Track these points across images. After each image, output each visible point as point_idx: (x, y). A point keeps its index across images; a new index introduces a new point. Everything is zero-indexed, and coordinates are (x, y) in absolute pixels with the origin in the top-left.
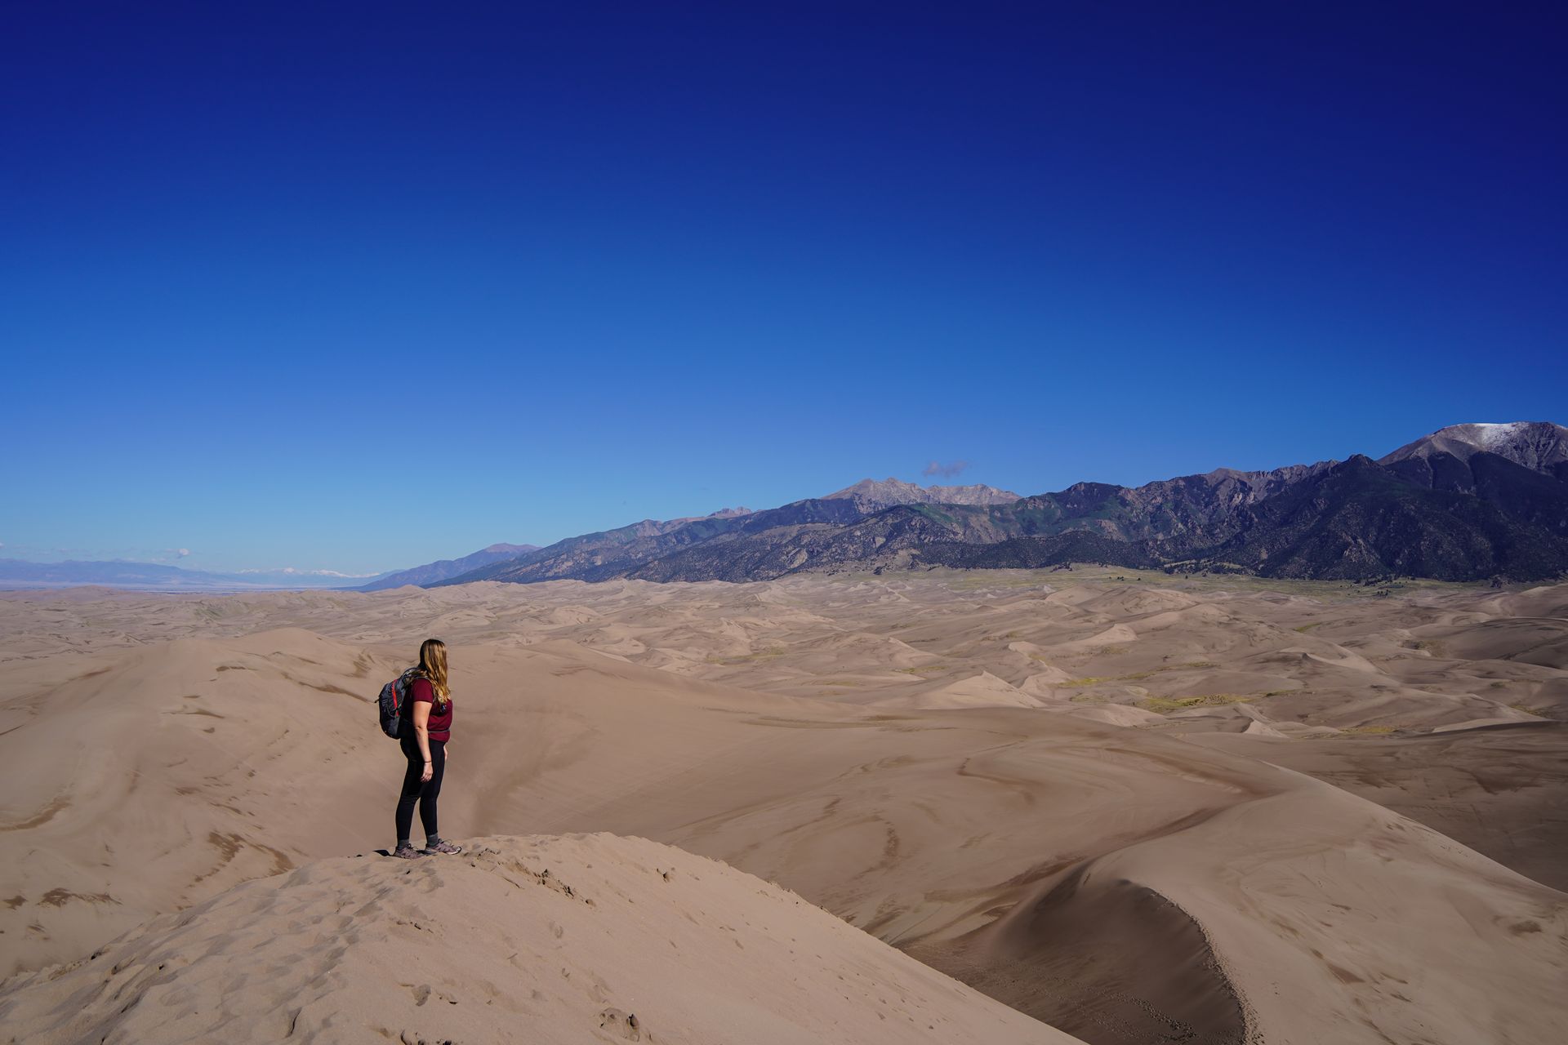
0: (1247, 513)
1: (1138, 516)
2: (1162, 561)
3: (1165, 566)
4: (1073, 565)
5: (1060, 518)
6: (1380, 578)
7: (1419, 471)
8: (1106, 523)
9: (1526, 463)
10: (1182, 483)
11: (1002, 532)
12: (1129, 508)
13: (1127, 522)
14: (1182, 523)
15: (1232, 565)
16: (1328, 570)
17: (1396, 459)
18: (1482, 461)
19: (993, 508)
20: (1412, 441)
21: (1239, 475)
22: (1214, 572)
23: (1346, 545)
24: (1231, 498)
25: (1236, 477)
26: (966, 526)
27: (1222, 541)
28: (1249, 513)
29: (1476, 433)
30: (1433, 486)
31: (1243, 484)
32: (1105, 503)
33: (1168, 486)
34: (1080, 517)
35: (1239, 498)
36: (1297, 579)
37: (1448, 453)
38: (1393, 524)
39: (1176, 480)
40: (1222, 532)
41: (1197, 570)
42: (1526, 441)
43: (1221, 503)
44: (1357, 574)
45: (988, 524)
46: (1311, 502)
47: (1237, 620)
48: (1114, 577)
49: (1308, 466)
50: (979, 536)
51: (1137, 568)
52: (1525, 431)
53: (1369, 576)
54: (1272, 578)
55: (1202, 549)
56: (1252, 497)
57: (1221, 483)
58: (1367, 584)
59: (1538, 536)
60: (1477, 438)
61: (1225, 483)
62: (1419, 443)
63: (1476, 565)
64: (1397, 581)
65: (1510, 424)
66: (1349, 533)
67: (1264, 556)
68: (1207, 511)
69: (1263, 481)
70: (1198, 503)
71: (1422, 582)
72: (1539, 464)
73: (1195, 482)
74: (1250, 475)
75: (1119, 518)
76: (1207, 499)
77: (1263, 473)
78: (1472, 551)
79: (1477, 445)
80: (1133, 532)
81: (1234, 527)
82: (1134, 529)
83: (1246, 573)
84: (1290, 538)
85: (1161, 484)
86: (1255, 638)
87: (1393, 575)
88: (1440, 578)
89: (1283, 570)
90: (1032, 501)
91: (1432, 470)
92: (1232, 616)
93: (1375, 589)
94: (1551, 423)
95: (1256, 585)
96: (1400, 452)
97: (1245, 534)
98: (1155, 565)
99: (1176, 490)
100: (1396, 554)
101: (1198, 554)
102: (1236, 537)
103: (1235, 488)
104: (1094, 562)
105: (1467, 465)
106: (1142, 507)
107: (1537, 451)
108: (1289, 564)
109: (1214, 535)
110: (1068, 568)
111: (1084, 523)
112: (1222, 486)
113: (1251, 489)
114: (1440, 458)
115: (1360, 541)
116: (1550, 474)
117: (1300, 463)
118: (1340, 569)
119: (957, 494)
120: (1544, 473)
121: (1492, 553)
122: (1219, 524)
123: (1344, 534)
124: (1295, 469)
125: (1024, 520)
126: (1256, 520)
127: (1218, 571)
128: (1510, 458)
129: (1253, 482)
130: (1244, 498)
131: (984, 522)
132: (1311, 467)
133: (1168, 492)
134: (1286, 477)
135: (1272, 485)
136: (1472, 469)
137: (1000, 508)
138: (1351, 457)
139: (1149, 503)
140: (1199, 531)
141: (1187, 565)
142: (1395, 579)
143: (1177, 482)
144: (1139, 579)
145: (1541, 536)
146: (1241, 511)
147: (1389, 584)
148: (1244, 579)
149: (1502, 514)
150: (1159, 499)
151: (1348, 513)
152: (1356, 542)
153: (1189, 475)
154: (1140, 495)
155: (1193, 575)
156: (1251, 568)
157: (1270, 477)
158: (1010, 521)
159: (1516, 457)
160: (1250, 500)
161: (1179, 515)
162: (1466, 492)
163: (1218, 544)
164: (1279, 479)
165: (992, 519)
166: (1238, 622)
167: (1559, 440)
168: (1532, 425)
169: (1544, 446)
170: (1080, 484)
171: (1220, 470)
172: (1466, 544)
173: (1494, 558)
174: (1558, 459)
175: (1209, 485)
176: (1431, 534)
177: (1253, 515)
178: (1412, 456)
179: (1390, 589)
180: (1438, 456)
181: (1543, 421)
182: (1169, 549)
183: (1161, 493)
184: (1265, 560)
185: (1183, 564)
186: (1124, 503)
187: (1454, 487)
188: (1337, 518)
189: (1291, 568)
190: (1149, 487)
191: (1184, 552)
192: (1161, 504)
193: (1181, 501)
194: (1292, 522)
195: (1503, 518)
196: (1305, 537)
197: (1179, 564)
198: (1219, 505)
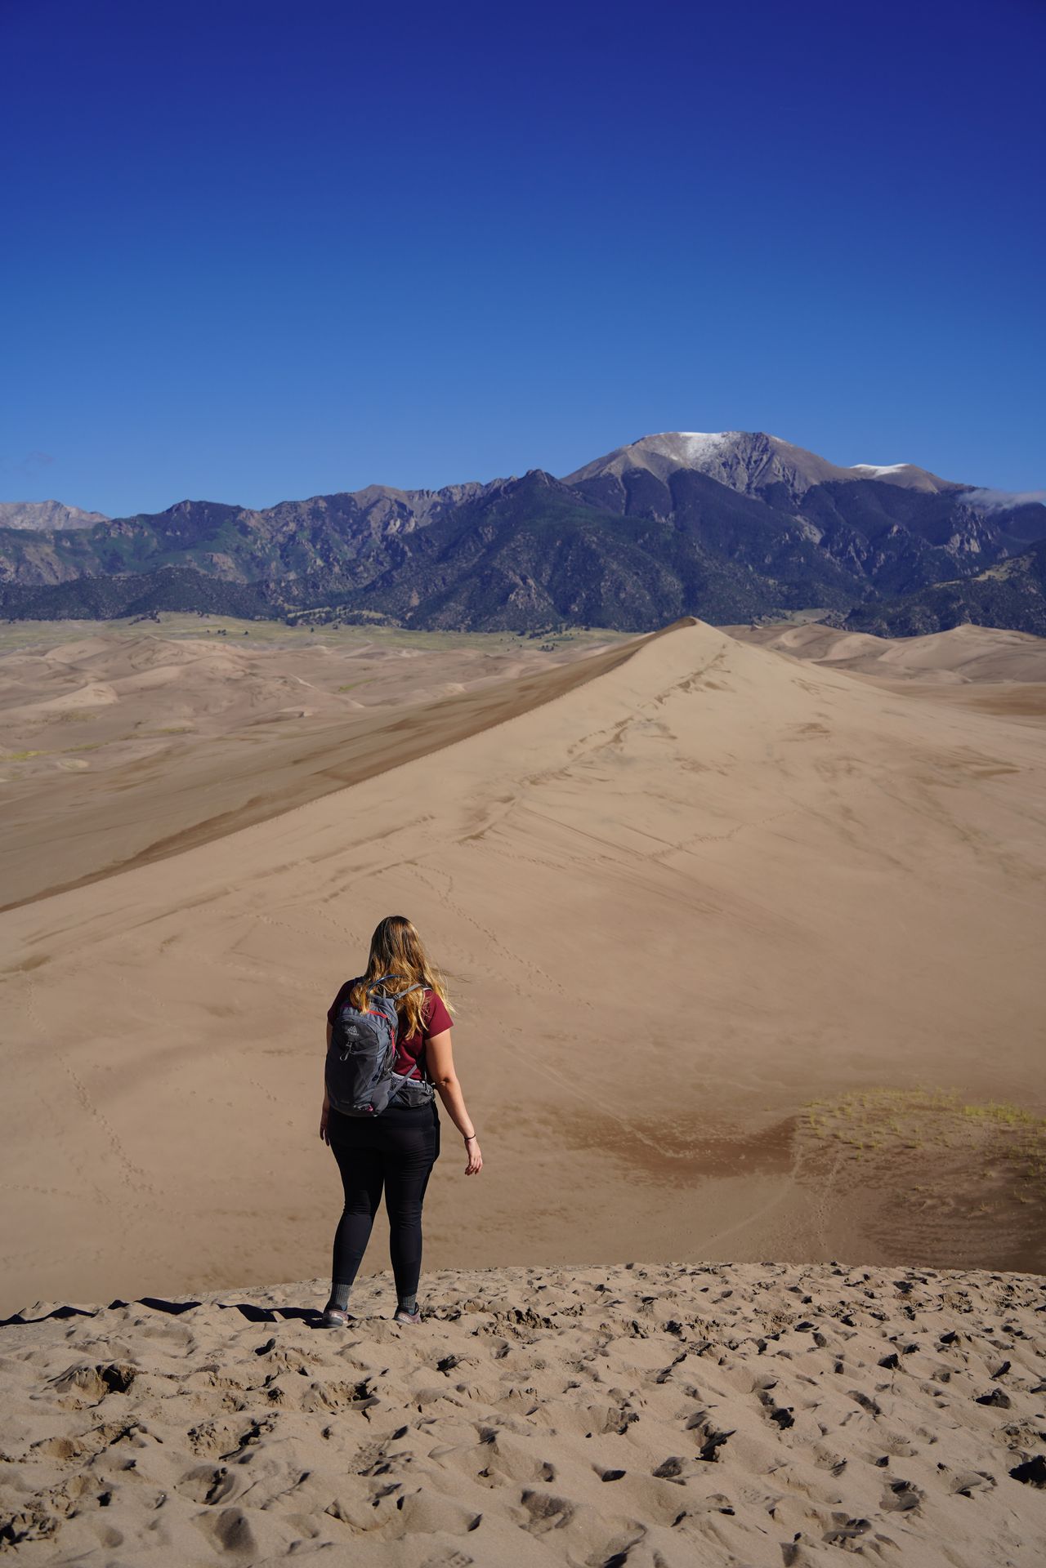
0: (398, 545)
1: (263, 548)
2: (286, 609)
3: (289, 615)
4: (161, 615)
5: (156, 551)
6: (548, 628)
7: (610, 492)
8: (219, 558)
9: (734, 485)
10: (322, 504)
11: (73, 569)
12: (251, 537)
13: (249, 556)
14: (322, 558)
15: (373, 614)
16: (488, 619)
17: (585, 477)
18: (684, 481)
19: (59, 535)
20: (604, 453)
21: (396, 494)
22: (350, 623)
23: (513, 587)
24: (386, 525)
25: (393, 497)
26: (20, 560)
27: (366, 582)
28: (401, 545)
29: (679, 445)
30: (626, 513)
31: (402, 506)
32: (218, 530)
33: (305, 508)
34: (184, 549)
35: (394, 527)
36: (451, 632)
37: (645, 470)
38: (571, 560)
39: (315, 500)
40: (367, 570)
41: (328, 620)
42: (736, 456)
43: (373, 532)
44: (525, 625)
45: (53, 558)
46: (476, 532)
48: (213, 630)
49: (484, 484)
50: (39, 575)
51: (252, 619)
52: (736, 444)
53: (538, 626)
54: (420, 630)
55: (340, 594)
56: (413, 524)
57: (374, 504)
58: (531, 637)
59: (736, 575)
60: (682, 451)
61: (379, 505)
62: (613, 456)
63: (663, 611)
64: (568, 632)
65: (720, 434)
66: (518, 572)
67: (415, 601)
68: (355, 542)
69: (428, 502)
70: (343, 532)
71: (597, 633)
72: (749, 486)
73: (339, 503)
74: (410, 495)
75: (238, 550)
76: (355, 527)
77: (428, 492)
78: (659, 594)
79: (682, 461)
80: (256, 571)
81: (381, 564)
82: (257, 566)
83: (390, 624)
84: (449, 579)
85: (294, 506)
87: (564, 625)
88: (620, 627)
89: (435, 620)
90: (117, 526)
91: (625, 492)
93: (540, 642)
94: (766, 434)
95: (398, 640)
96: (590, 468)
97: (394, 573)
98: (277, 614)
99: (315, 513)
100: (572, 598)
101: (334, 599)
102: (382, 577)
103: (391, 511)
104: (192, 610)
105: (667, 485)
106: (269, 536)
107: (748, 469)
108: (442, 612)
109: (356, 574)
110: (154, 618)
111: (188, 557)
112: (375, 510)
113: (411, 513)
114: (636, 476)
115: (531, 582)
116: (760, 499)
117: (474, 480)
118: (503, 618)
119: (17, 514)
120: (754, 497)
121: (682, 596)
122: (363, 560)
123: (511, 573)
124: (468, 487)
125: (105, 552)
126: (410, 554)
127: (353, 621)
128: (717, 478)
129: (415, 505)
130: (402, 526)
131: (47, 555)
132: (487, 486)
133: (305, 517)
134: (456, 498)
135: (439, 509)
136: (672, 491)
137: (69, 535)
138: (527, 473)
139: (279, 531)
140: (336, 569)
141: (315, 614)
142: (566, 630)
143: (316, 503)
144: (246, 633)
145: (739, 575)
146: (391, 545)
147: (557, 636)
148: (383, 632)
149: (697, 548)
150: (293, 526)
151: (518, 547)
152: (525, 583)
153: (333, 494)
154: (268, 519)
155: (321, 628)
156: (397, 617)
157: (436, 498)
158: (84, 553)
159: (722, 477)
160: (410, 528)
161: (318, 547)
162: (663, 520)
163: (360, 586)
164: (447, 501)
165: (58, 549)
167: (772, 455)
168: (745, 436)
169: (755, 462)
170: (185, 502)
171: (372, 487)
172: (653, 586)
173: (684, 602)
174: (770, 480)
175: (359, 507)
176: (613, 572)
177: (407, 548)
178: (604, 473)
179: (556, 643)
180: (634, 474)
181: (757, 431)
182: (297, 593)
183: (295, 517)
184: (416, 607)
185: (310, 614)
186: (244, 530)
187: (649, 514)
188: (504, 552)
189: (444, 617)
190: (279, 508)
191: (316, 596)
192: (295, 532)
193: (320, 528)
194: (452, 557)
195: (698, 554)
196: (464, 577)
197: (306, 612)
198: (370, 534)
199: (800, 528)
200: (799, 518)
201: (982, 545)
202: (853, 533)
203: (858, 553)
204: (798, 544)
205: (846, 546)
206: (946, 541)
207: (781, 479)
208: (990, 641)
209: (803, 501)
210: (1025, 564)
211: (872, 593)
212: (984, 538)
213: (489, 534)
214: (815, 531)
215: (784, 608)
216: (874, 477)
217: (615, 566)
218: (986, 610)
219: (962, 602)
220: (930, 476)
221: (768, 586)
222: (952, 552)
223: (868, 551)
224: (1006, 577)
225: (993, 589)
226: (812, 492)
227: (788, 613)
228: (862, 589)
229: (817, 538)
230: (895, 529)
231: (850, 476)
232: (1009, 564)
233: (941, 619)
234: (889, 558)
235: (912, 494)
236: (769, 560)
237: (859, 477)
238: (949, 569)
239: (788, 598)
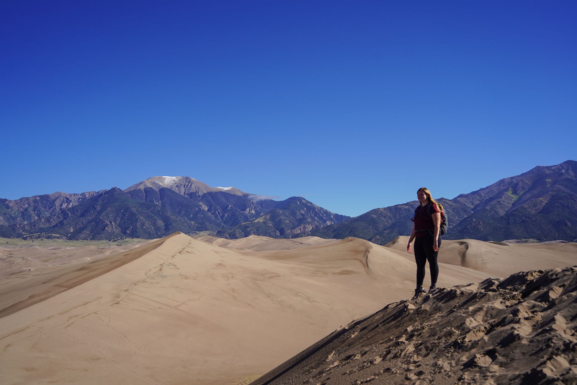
0: (66, 212)
1: (15, 213)
2: (23, 234)
3: (24, 236)
6: (119, 239)
7: (140, 195)
9: (180, 192)
10: (38, 198)
12: (10, 210)
13: (9, 216)
14: (37, 216)
15: (56, 235)
16: (98, 236)
17: (131, 190)
18: (164, 191)
20: (138, 182)
21: (65, 195)
22: (47, 238)
23: (107, 225)
24: (61, 205)
27: (53, 224)
28: (67, 212)
29: (162, 180)
30: (145, 201)
31: (67, 199)
33: (31, 199)
35: (64, 206)
36: (84, 240)
37: (151, 188)
38: (127, 216)
39: (35, 197)
40: (54, 220)
41: (39, 237)
42: (180, 184)
43: (57, 207)
44: (111, 237)
46: (94, 207)
47: (11, 257)
49: (97, 192)
51: (9, 238)
52: (181, 180)
53: (115, 238)
54: (73, 240)
55: (44, 228)
56: (71, 205)
57: (57, 198)
58: (113, 241)
59: (181, 220)
60: (163, 182)
61: (59, 198)
62: (141, 183)
63: (158, 233)
64: (126, 240)
65: (175, 177)
66: (109, 220)
67: (72, 230)
68: (50, 211)
69: (77, 198)
70: (45, 208)
71: (136, 240)
72: (185, 193)
73: (44, 198)
74: (71, 195)
75: (5, 214)
76: (50, 206)
77: (77, 194)
78: (156, 227)
79: (163, 185)
80: (12, 221)
81: (60, 218)
82: (12, 219)
83: (62, 238)
84: (84, 223)
85: (27, 199)
86: (13, 264)
87: (124, 237)
88: (144, 238)
89: (79, 237)
91: (145, 194)
92: (9, 256)
93: (116, 243)
94: (190, 177)
95: (65, 243)
96: (133, 187)
97: (64, 221)
98: (19, 236)
99: (35, 201)
100: (127, 229)
101: (41, 230)
102: (60, 222)
103: (63, 200)
105: (158, 192)
106: (17, 209)
107: (184, 188)
108: (81, 234)
109: (50, 222)
112: (57, 200)
113: (71, 201)
114: (148, 190)
115: (113, 223)
116: (188, 197)
117: (93, 190)
118: (103, 235)
120: (186, 196)
121: (164, 227)
122: (53, 217)
123: (106, 221)
124: (91, 193)
126: (70, 215)
127: (48, 238)
128: (174, 190)
129: (72, 198)
130: (67, 205)
132: (98, 192)
133: (31, 202)
134: (87, 196)
135: (81, 200)
136: (160, 194)
138: (112, 188)
139: (21, 207)
140: (43, 220)
141: (34, 235)
142: (125, 239)
143: (35, 198)
144: (7, 243)
145: (182, 220)
146: (63, 211)
147: (122, 241)
148: (60, 241)
149: (169, 212)
150: (26, 206)
151: (109, 212)
152: (111, 224)
153: (42, 195)
154: (17, 203)
155: (36, 240)
156: (65, 236)
157: (80, 196)
159: (176, 190)
160: (70, 206)
161: (36, 213)
162: (157, 203)
163: (52, 226)
164: (84, 197)
166: (11, 258)
167: (192, 184)
168: (183, 178)
169: (187, 186)
171: (57, 192)
172: (154, 224)
173: (164, 229)
174: (192, 191)
175: (51, 199)
176: (141, 220)
177: (69, 213)
178: (138, 188)
179: (122, 243)
180: (147, 189)
181: (187, 176)
182: (27, 228)
183: (27, 203)
184: (72, 232)
185: (32, 235)
186: (8, 207)
187: (153, 202)
188: (104, 214)
189: (82, 236)
190: (21, 200)
191: (35, 229)
192: (27, 208)
193: (37, 206)
194: (85, 215)
195: (169, 214)
196: (90, 222)
197: (30, 235)
198: (56, 208)
199: (201, 206)
200: (200, 203)
201: (255, 211)
202: (217, 208)
203: (219, 213)
204: (200, 211)
205: (215, 212)
206: (245, 210)
207: (195, 191)
208: (260, 240)
209: (202, 198)
210: (268, 217)
211: (224, 226)
212: (256, 209)
213: (98, 208)
214: (206, 207)
215: (197, 231)
216: (223, 191)
217: (142, 218)
218: (258, 231)
219: (250, 228)
220: (239, 191)
221: (191, 224)
222: (247, 213)
223: (222, 213)
224: (263, 221)
225: (259, 224)
226: (204, 195)
227: (198, 232)
228: (220, 225)
229: (206, 209)
230: (230, 206)
231: (216, 190)
232: (263, 217)
233: (245, 233)
234: (228, 215)
235: (234, 196)
236: (191, 216)
237: (218, 191)
238: (246, 219)
239: (198, 228)
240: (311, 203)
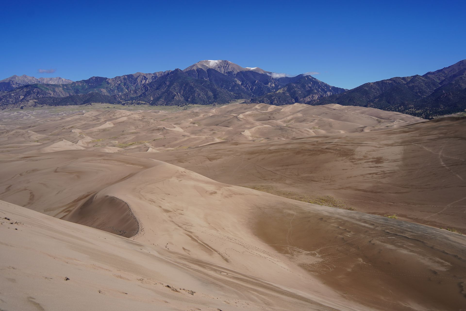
0: (146, 86)
1: (113, 87)
2: (121, 101)
3: (122, 103)
4: (92, 104)
5: (87, 88)
6: (184, 104)
7: (194, 73)
8: (102, 90)
9: (221, 72)
10: (126, 77)
11: (67, 93)
12: (110, 85)
13: (110, 89)
14: (127, 89)
15: (142, 102)
16: (170, 103)
17: (188, 70)
18: (210, 70)
19: (63, 85)
20: (192, 65)
21: (144, 74)
22: (137, 104)
23: (175, 95)
24: (141, 81)
26: (54, 91)
29: (208, 63)
30: (198, 78)
31: (145, 77)
32: (102, 83)
33: (122, 78)
34: (94, 88)
35: (144, 82)
36: (161, 106)
37: (201, 68)
38: (187, 89)
39: (124, 76)
40: (139, 92)
41: (132, 104)
42: (221, 65)
44: (178, 104)
45: (62, 91)
46: (165, 83)
48: (106, 107)
50: (59, 95)
51: (113, 104)
52: (221, 63)
53: (181, 104)
54: (154, 105)
55: (133, 97)
57: (138, 77)
58: (181, 106)
61: (139, 77)
62: (194, 65)
63: (209, 100)
64: (189, 105)
65: (217, 61)
66: (176, 92)
67: (152, 99)
68: (134, 85)
69: (151, 76)
70: (131, 83)
71: (195, 105)
72: (224, 72)
73: (130, 77)
74: (147, 74)
75: (107, 88)
76: (134, 82)
77: (151, 74)
78: (208, 96)
79: (209, 66)
80: (112, 93)
81: (143, 90)
82: (112, 91)
83: (147, 104)
84: (159, 93)
85: (119, 77)
86: (149, 123)
87: (188, 104)
88: (200, 104)
89: (157, 103)
90: (77, 83)
91: (197, 73)
93: (183, 108)
94: (227, 61)
95: (150, 108)
96: (189, 68)
97: (146, 92)
98: (119, 103)
99: (124, 79)
100: (188, 98)
101: (132, 99)
102: (143, 93)
103: (142, 78)
104: (99, 102)
105: (207, 72)
106: (114, 84)
108: (159, 101)
109: (137, 93)
110: (91, 104)
111: (95, 90)
112: (138, 78)
113: (147, 79)
115: (179, 94)
116: (227, 75)
118: (173, 102)
119: (50, 80)
120: (225, 74)
121: (213, 97)
122: (138, 90)
123: (174, 92)
124: (160, 72)
125: (75, 89)
127: (138, 104)
128: (217, 70)
129: (148, 76)
130: (145, 81)
131: (61, 90)
132: (164, 72)
133: (122, 80)
134: (157, 75)
135: (153, 77)
136: (208, 73)
137: (66, 85)
138: (175, 69)
139: (116, 83)
140: (132, 92)
142: (188, 105)
143: (125, 76)
144: (114, 107)
145: (225, 92)
146: (144, 86)
148: (146, 106)
150: (119, 82)
151: (175, 86)
152: (177, 94)
153: (128, 74)
154: (113, 81)
155: (131, 106)
156: (148, 103)
157: (153, 75)
158: (70, 89)
159: (218, 70)
160: (147, 82)
161: (126, 87)
162: (206, 80)
163: (138, 96)
164: (155, 76)
165: (63, 89)
166: (144, 119)
167: (229, 65)
168: (223, 61)
169: (225, 67)
170: (93, 77)
171: (138, 73)
172: (206, 94)
173: (214, 98)
174: (229, 71)
175: (135, 77)
176: (197, 91)
177: (148, 87)
178: (192, 69)
179: (187, 108)
180: (199, 69)
181: (225, 60)
182: (123, 97)
183: (120, 80)
184: (152, 100)
185: (128, 102)
186: (108, 83)
187: (203, 78)
188: (172, 87)
189: (160, 102)
190: (116, 78)
191: (128, 98)
192: (120, 83)
193: (126, 82)
194: (159, 89)
195: (216, 87)
196: (163, 93)
197: (126, 102)
198: (138, 83)
199: (236, 81)
200: (236, 79)
201: (275, 85)
202: (248, 82)
203: (249, 86)
204: (236, 85)
205: (246, 85)
206: (268, 84)
207: (231, 70)
208: (302, 107)
209: (236, 75)
210: (286, 89)
211: (253, 95)
212: (275, 83)
213: (168, 83)
214: (240, 82)
215: (235, 99)
216: (250, 70)
217: (198, 90)
218: (279, 99)
219: (274, 97)
220: (262, 70)
221: (231, 94)
222: (269, 86)
223: (251, 86)
224: (282, 92)
225: (280, 94)
226: (238, 73)
227: (236, 100)
228: (251, 95)
229: (240, 83)
230: (257, 81)
231: (246, 70)
232: (282, 89)
233: (270, 101)
234: (256, 88)
235: (258, 74)
236: (230, 88)
237: (248, 70)
238: (269, 90)
239: (236, 97)
240: (315, 79)
